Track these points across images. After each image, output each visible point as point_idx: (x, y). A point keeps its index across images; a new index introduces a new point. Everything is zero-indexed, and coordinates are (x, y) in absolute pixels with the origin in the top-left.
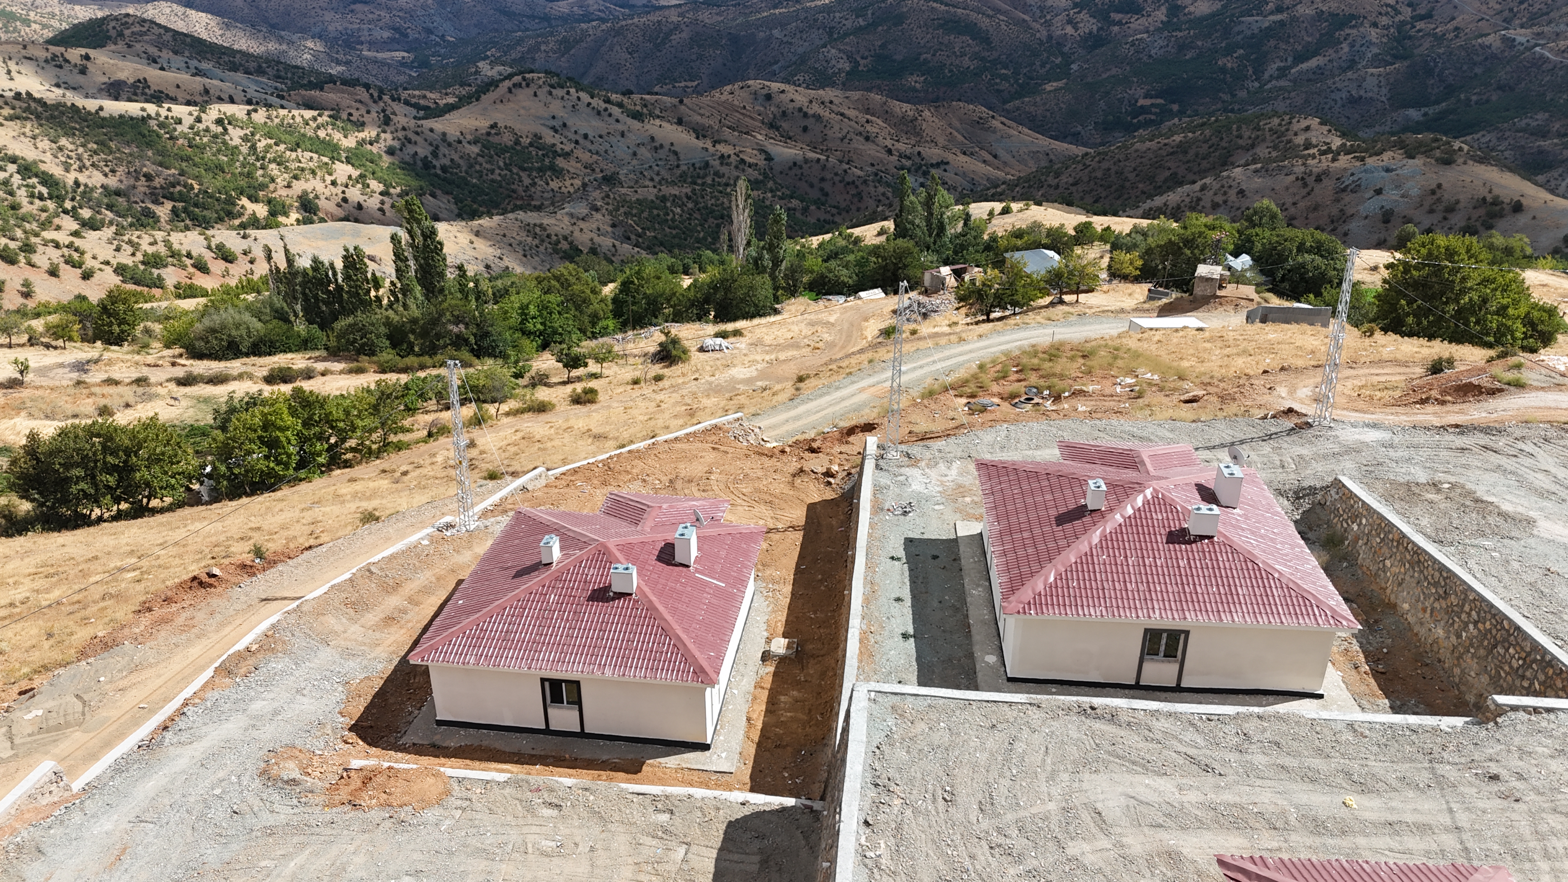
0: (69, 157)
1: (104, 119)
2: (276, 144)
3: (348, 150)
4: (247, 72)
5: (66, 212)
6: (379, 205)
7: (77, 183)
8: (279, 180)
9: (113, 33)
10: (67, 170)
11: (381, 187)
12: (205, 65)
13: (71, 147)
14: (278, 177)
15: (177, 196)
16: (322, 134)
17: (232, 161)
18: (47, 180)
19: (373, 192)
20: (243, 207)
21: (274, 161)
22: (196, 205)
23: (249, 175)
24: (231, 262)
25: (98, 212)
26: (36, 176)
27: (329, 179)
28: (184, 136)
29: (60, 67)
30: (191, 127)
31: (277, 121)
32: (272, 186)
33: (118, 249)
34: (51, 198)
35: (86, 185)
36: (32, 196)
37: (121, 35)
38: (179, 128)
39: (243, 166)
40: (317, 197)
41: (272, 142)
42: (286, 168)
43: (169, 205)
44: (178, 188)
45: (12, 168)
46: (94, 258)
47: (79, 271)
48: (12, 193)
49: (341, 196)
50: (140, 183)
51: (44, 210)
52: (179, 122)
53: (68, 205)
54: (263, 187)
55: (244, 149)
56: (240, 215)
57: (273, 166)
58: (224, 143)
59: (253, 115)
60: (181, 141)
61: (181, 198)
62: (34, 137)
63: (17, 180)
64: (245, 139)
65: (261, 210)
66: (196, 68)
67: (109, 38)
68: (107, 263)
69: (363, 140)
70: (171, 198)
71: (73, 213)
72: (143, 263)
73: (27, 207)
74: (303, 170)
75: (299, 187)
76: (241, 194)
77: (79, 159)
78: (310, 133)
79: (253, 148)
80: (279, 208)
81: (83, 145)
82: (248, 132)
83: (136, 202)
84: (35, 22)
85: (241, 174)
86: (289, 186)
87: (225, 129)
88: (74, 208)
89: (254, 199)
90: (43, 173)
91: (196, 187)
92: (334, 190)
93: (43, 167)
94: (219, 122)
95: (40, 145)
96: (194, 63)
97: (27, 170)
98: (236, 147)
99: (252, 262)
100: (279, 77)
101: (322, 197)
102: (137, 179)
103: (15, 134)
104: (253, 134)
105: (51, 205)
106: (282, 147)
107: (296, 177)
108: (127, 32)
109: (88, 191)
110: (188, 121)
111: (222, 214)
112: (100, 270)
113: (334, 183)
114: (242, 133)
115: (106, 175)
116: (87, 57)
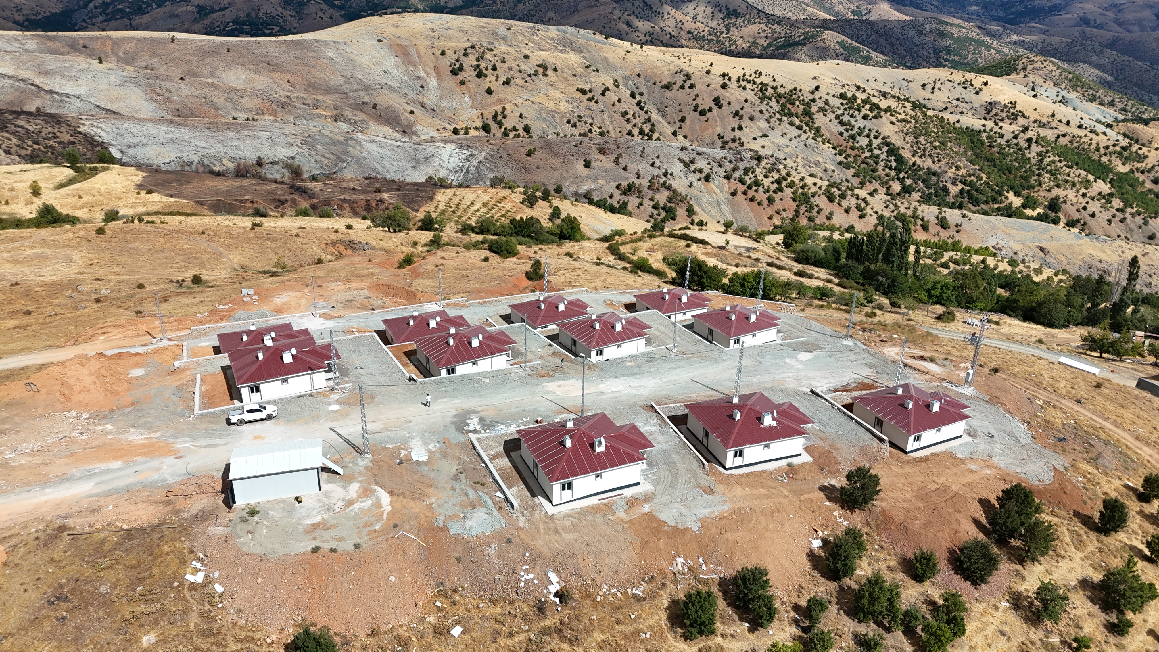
0: (919, 148)
1: (955, 128)
2: (1060, 161)
3: (1118, 174)
4: (1101, 104)
5: (898, 179)
6: (1110, 217)
7: (914, 164)
8: (1044, 186)
9: (1020, 67)
10: (913, 156)
11: (1122, 205)
12: (1071, 96)
13: (923, 142)
14: (1045, 183)
15: (968, 183)
16: (1104, 159)
17: (1021, 167)
18: (900, 160)
19: (1112, 207)
20: (1007, 198)
21: (1050, 172)
22: (977, 190)
23: (1026, 179)
24: (945, 229)
25: (916, 183)
26: (895, 156)
27: (1083, 191)
28: (1000, 146)
29: (965, 88)
30: (1007, 141)
31: (1076, 145)
32: (1037, 188)
33: (886, 207)
34: (895, 169)
35: (919, 166)
36: (886, 166)
37: (1025, 68)
38: (999, 140)
39: (1026, 172)
40: (1065, 202)
41: (1057, 158)
42: (1056, 178)
43: (960, 186)
44: (972, 178)
45: (885, 149)
46: (872, 208)
47: (860, 213)
48: (877, 163)
49: (1084, 204)
50: (951, 171)
51: (887, 175)
52: (1002, 136)
53: (901, 176)
54: (1031, 187)
55: (1033, 161)
56: (1002, 202)
57: (1047, 175)
58: (1023, 155)
59: (1061, 139)
60: (995, 149)
61: (971, 184)
62: (907, 134)
63: (884, 156)
64: (1039, 154)
65: (1017, 202)
66: (1063, 97)
67: (1016, 69)
68: (876, 213)
69: (1137, 169)
70: (964, 183)
71: (902, 181)
72: (895, 217)
73: (881, 172)
74: (1067, 181)
75: (1056, 192)
76: (1011, 189)
77: (924, 150)
78: (1095, 157)
79: (1041, 161)
80: (1030, 203)
81: (931, 143)
82: (1044, 150)
83: (942, 181)
84: (994, 49)
85: (1021, 177)
86: (1049, 191)
87: (1029, 146)
88: (904, 178)
89: (1017, 194)
90: (900, 155)
91: (984, 179)
92: (1081, 199)
93: (901, 152)
94: (1029, 140)
95: (908, 139)
96: (1064, 93)
97: (893, 151)
98: (1029, 159)
99: (957, 232)
100: (1125, 110)
101: (1069, 203)
102: (951, 168)
103: (897, 130)
104: (1047, 152)
105: (893, 173)
106: (1064, 163)
107: (1058, 186)
108: (1030, 67)
109: (920, 168)
110: (1008, 136)
111: (990, 199)
112: (871, 215)
113: (1084, 195)
114: (1039, 149)
115: (934, 162)
116: (986, 84)
